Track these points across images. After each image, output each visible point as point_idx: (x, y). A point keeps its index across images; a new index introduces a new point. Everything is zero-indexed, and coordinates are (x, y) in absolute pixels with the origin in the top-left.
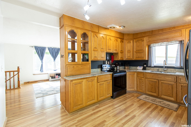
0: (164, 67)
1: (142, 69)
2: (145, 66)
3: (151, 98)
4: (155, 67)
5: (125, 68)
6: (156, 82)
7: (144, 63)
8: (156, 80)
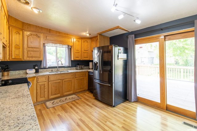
0: (58, 67)
1: (35, 72)
2: (36, 68)
3: (58, 100)
4: (49, 68)
5: (3, 76)
6: (60, 82)
7: (34, 64)
8: (59, 81)
